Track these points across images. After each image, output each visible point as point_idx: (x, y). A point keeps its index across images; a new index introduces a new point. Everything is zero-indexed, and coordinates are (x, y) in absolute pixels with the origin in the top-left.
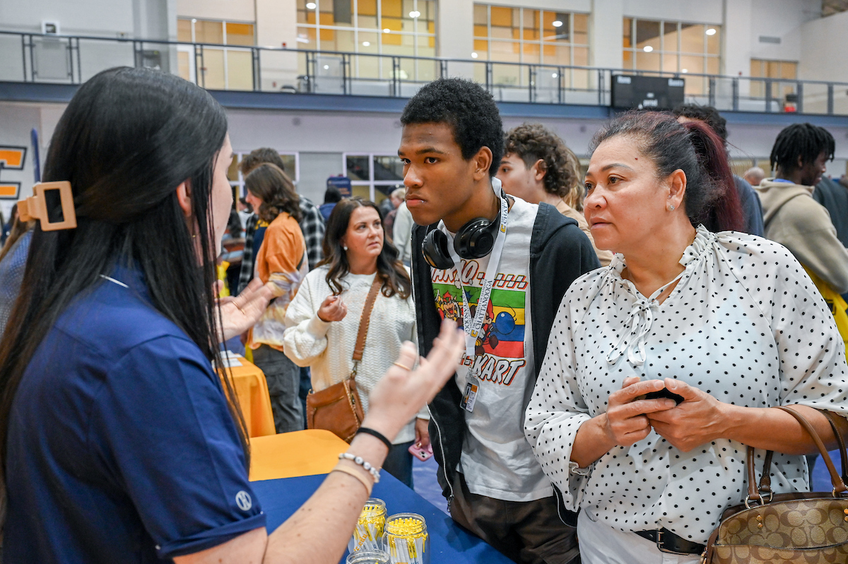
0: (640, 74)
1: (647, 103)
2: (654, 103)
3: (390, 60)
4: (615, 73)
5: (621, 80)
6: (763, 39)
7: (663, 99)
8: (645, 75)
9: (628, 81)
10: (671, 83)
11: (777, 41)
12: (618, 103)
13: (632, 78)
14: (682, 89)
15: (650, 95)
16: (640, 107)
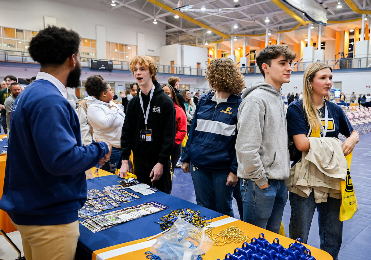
0: (100, 60)
1: (102, 68)
2: (104, 68)
3: (21, 53)
4: (92, 59)
5: (94, 61)
6: (149, 50)
7: (107, 67)
8: (102, 60)
9: (96, 62)
10: (109, 63)
11: (153, 51)
12: (93, 67)
13: (97, 61)
14: (112, 65)
15: (103, 66)
16: (100, 68)
